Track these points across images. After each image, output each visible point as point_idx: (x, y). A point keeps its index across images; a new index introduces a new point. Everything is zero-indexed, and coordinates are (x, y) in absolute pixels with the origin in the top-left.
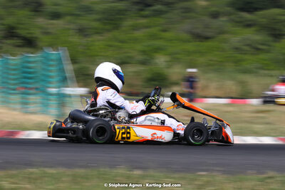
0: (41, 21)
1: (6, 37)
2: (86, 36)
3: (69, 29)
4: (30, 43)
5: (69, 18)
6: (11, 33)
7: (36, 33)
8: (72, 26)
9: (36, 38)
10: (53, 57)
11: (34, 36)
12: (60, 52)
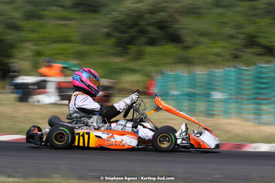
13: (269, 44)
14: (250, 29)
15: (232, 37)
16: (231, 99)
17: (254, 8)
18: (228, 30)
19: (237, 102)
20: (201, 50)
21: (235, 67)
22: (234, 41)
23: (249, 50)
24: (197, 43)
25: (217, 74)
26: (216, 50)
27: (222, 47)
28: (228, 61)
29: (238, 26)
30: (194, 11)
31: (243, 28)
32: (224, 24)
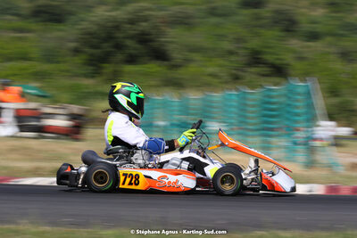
0: (295, 43)
1: (250, 65)
2: (351, 61)
3: (329, 53)
4: (279, 71)
5: (329, 39)
6: (255, 59)
7: (288, 58)
8: (332, 50)
9: (287, 65)
10: (300, 90)
11: (285, 62)
12: (309, 84)
13: (278, 62)
14: (254, 43)
15: (231, 53)
16: (232, 129)
17: (258, 18)
18: (226, 45)
19: (239, 134)
20: (192, 69)
21: (237, 90)
22: (233, 58)
23: (253, 70)
24: (188, 61)
25: (215, 99)
26: (211, 70)
27: (220, 66)
28: (226, 83)
29: (239, 40)
30: (183, 21)
31: (245, 42)
32: (221, 37)
